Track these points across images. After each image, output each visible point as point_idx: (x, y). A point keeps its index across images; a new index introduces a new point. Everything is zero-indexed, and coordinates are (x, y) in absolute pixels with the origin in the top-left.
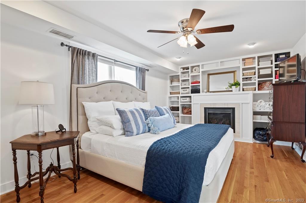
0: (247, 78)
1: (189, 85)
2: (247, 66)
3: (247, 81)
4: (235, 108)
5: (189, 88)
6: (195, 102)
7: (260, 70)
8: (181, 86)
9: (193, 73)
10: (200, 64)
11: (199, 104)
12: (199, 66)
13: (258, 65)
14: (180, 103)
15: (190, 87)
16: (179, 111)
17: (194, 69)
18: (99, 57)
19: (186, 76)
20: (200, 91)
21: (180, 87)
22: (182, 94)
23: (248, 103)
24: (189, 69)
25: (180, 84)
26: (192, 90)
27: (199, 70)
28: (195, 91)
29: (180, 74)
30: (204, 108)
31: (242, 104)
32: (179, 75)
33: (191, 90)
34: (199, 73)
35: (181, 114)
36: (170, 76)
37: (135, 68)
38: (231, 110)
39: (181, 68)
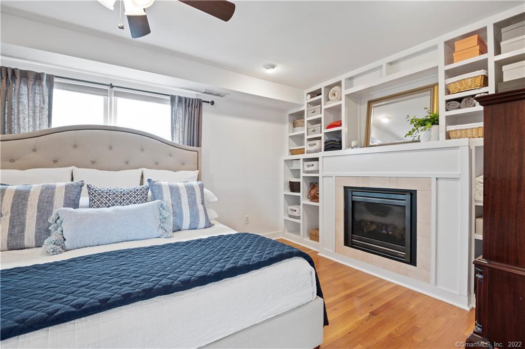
0: (459, 100)
1: (321, 133)
2: (458, 61)
3: (459, 108)
4: (416, 191)
5: (320, 138)
6: (325, 173)
7: (504, 68)
8: (308, 135)
9: (330, 102)
10: (342, 78)
11: (334, 177)
12: (339, 84)
13: (498, 51)
14: (302, 174)
15: (322, 135)
16: (299, 192)
17: (331, 91)
18: (56, 80)
19: (316, 110)
20: (341, 144)
21: (306, 137)
22: (309, 152)
23: (456, 179)
24: (320, 94)
25: (305, 132)
26: (327, 144)
27: (341, 92)
28: (334, 144)
29: (305, 108)
30: (345, 187)
31: (437, 179)
32: (304, 111)
33: (325, 143)
34: (341, 100)
35: (303, 200)
36: (290, 115)
37: (169, 98)
38: (407, 197)
39: (308, 94)
